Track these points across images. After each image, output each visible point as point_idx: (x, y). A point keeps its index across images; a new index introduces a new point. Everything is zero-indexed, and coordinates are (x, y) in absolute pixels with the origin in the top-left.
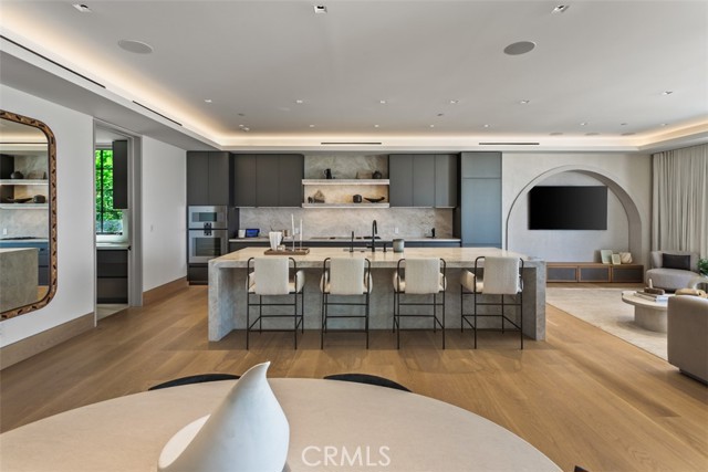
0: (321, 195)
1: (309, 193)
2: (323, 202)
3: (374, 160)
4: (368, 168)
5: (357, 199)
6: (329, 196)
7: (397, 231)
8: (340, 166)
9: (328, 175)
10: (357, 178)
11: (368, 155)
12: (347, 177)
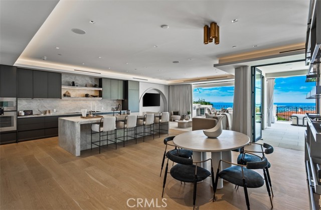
0: (69, 93)
1: (63, 92)
2: (70, 96)
3: (93, 80)
4: (90, 83)
5: (87, 96)
6: (73, 94)
7: (103, 108)
8: (78, 81)
9: (73, 84)
10: (86, 86)
11: (91, 77)
12: (82, 86)
